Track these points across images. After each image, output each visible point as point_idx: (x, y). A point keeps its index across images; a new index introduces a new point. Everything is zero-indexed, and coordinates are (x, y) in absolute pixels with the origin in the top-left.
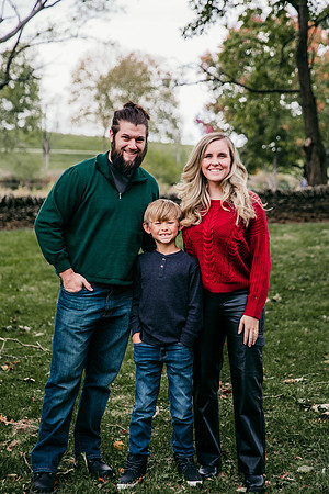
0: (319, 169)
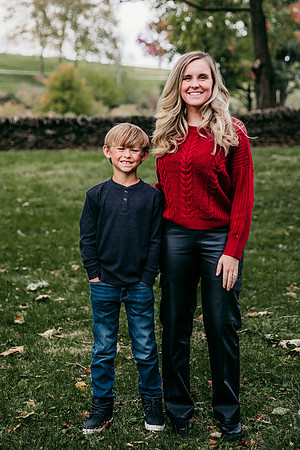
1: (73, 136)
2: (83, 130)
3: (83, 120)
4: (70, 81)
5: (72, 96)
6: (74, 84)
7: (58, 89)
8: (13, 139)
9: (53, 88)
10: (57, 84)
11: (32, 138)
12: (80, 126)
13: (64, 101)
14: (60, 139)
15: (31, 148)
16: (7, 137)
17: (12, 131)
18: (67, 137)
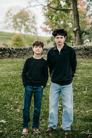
0: (79, 40)
1: (8, 54)
2: (12, 52)
3: (12, 48)
4: (19, 38)
5: (20, 43)
6: (20, 39)
7: (15, 41)
9: (14, 40)
10: (15, 39)
12: (11, 51)
13: (17, 44)
14: (4, 55)
18: (6, 54)
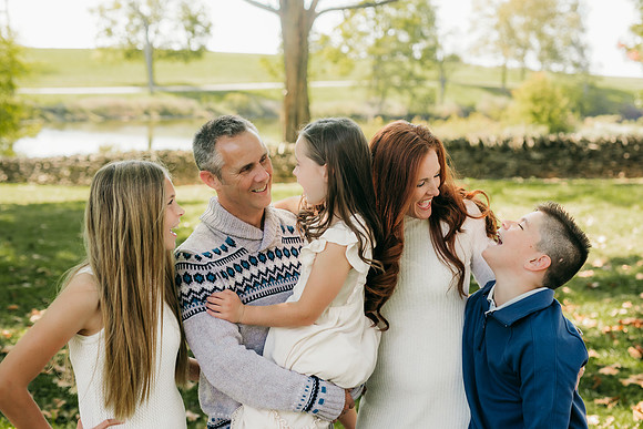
1: (569, 162)
8: (488, 165)
11: (512, 163)
14: (550, 165)
15: (512, 176)
16: (479, 162)
17: (487, 155)
18: (560, 162)
